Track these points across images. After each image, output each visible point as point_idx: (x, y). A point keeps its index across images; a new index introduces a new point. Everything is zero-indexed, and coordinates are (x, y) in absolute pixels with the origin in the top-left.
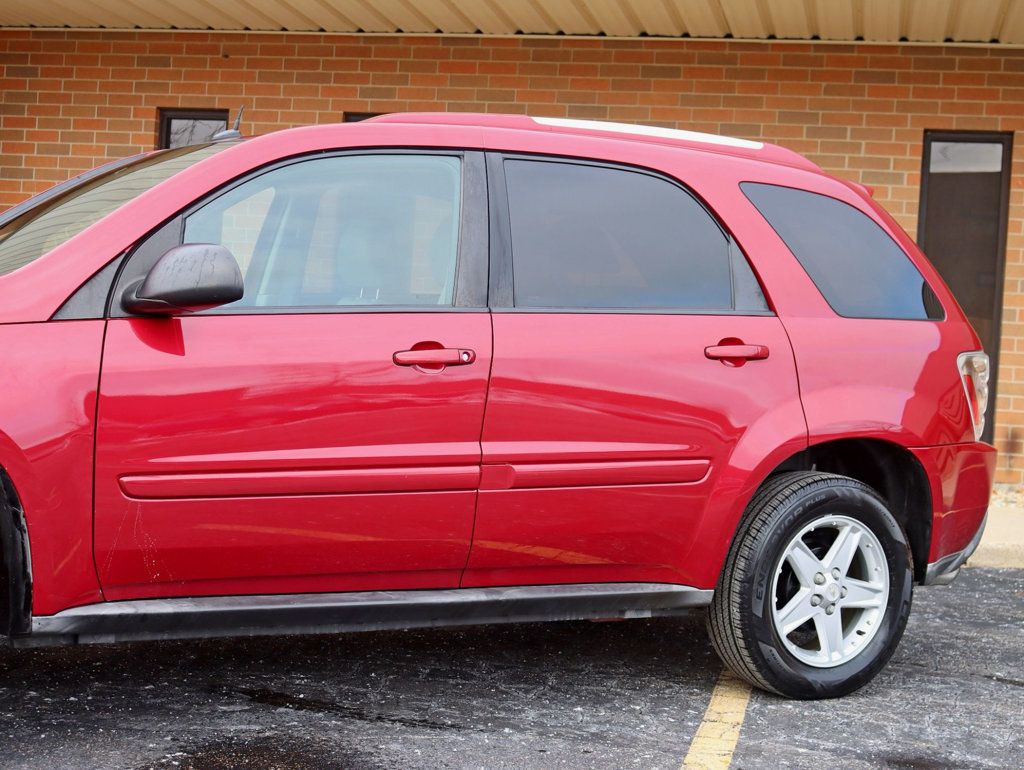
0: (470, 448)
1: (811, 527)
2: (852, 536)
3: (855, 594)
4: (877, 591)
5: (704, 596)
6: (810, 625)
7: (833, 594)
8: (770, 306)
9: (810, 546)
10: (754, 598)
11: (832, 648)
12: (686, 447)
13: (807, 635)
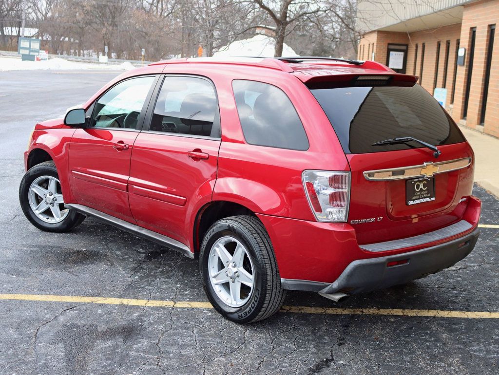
4: (251, 280)
11: (234, 299)
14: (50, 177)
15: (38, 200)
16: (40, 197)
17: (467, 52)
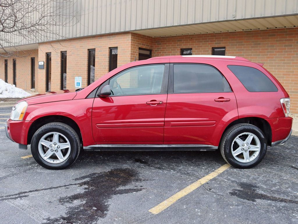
0: (162, 119)
1: (241, 135)
2: (251, 137)
3: (253, 148)
4: (258, 148)
5: (216, 147)
6: (242, 154)
7: (246, 148)
8: (232, 90)
9: (241, 139)
10: (227, 149)
11: (247, 159)
12: (208, 119)
13: (241, 156)
14: (54, 133)
15: (45, 149)
16: (46, 147)
17: (45, 63)
